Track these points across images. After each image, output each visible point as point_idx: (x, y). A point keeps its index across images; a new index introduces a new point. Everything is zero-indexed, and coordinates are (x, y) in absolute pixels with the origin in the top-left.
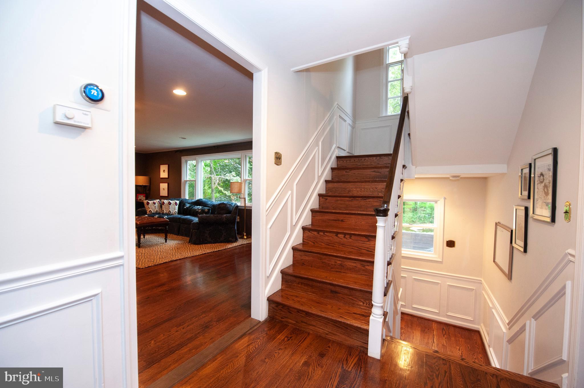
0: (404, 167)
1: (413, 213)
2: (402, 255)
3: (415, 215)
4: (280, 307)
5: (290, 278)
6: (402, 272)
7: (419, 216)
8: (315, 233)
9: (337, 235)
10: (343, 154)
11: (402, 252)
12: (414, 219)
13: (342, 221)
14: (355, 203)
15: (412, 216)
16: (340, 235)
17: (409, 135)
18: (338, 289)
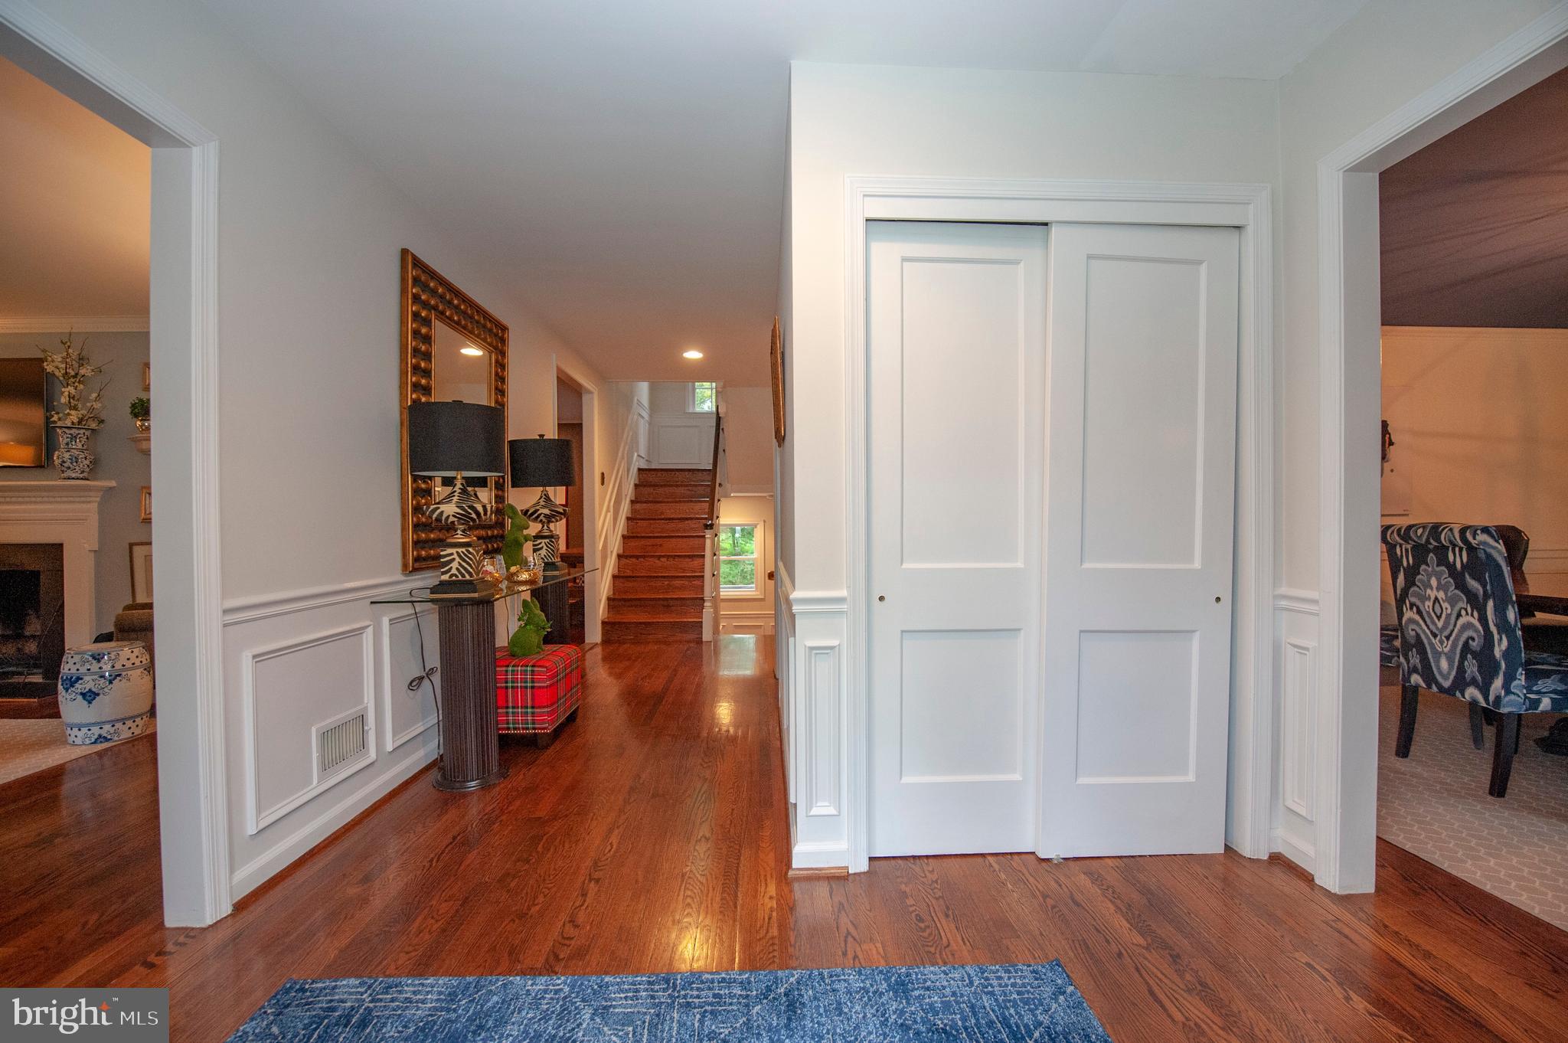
0: (720, 485)
1: (730, 565)
2: (721, 597)
3: (734, 568)
4: (617, 627)
5: (616, 603)
6: (722, 620)
7: (742, 570)
8: (634, 560)
9: (659, 559)
10: (644, 466)
11: (721, 594)
12: (733, 577)
13: (661, 545)
14: (672, 525)
15: (728, 570)
16: (662, 559)
17: (724, 450)
18: (671, 603)
